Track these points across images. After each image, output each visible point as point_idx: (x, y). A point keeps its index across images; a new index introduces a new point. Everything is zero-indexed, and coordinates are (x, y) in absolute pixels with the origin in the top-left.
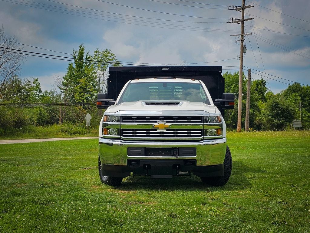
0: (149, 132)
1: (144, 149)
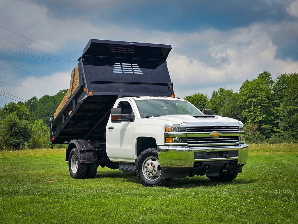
0: (209, 140)
1: (206, 153)
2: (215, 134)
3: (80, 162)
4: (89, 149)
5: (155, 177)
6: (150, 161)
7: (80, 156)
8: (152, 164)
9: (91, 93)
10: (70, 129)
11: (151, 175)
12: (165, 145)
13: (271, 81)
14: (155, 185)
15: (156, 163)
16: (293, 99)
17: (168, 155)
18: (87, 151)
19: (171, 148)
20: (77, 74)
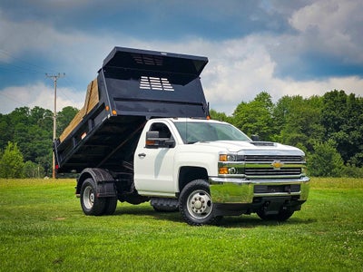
1: (267, 187)
2: (277, 164)
3: (98, 195)
4: (108, 180)
5: (204, 214)
6: (197, 195)
7: (98, 188)
8: (200, 199)
9: (115, 112)
10: (81, 155)
11: (199, 212)
12: (219, 177)
13: (271, 104)
14: (204, 224)
15: (205, 198)
16: (296, 126)
17: (223, 188)
18: (106, 182)
19: (226, 180)
20: (96, 88)
